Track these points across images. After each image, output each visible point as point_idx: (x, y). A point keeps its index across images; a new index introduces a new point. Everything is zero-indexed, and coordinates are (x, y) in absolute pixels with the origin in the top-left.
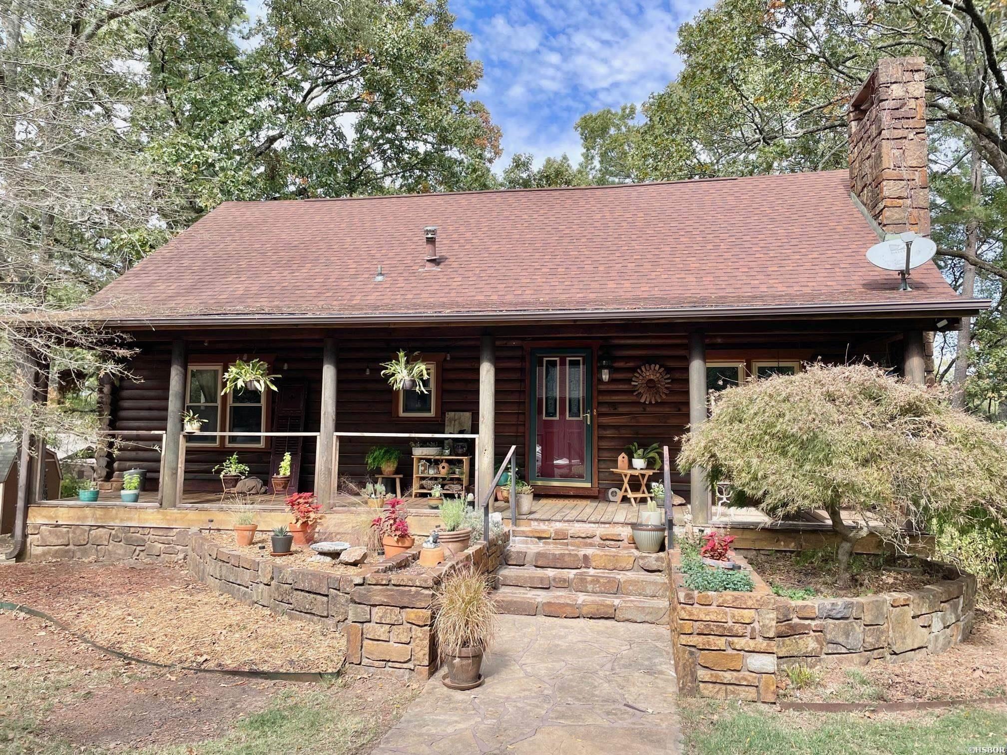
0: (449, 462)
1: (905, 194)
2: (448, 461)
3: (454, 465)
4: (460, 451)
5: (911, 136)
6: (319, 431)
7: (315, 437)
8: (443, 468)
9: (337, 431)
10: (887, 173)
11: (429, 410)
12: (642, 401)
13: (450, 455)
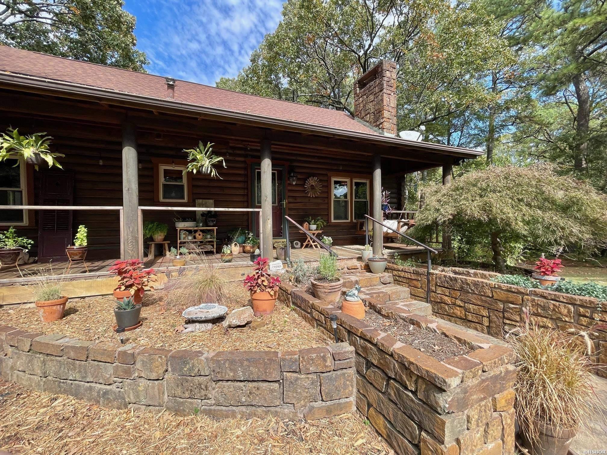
0: (203, 231)
1: (390, 118)
2: (201, 231)
3: (206, 233)
4: (212, 224)
5: (392, 94)
6: (122, 205)
7: (118, 211)
8: (200, 235)
9: (140, 205)
10: (385, 107)
11: (184, 199)
12: (309, 195)
13: (202, 227)
